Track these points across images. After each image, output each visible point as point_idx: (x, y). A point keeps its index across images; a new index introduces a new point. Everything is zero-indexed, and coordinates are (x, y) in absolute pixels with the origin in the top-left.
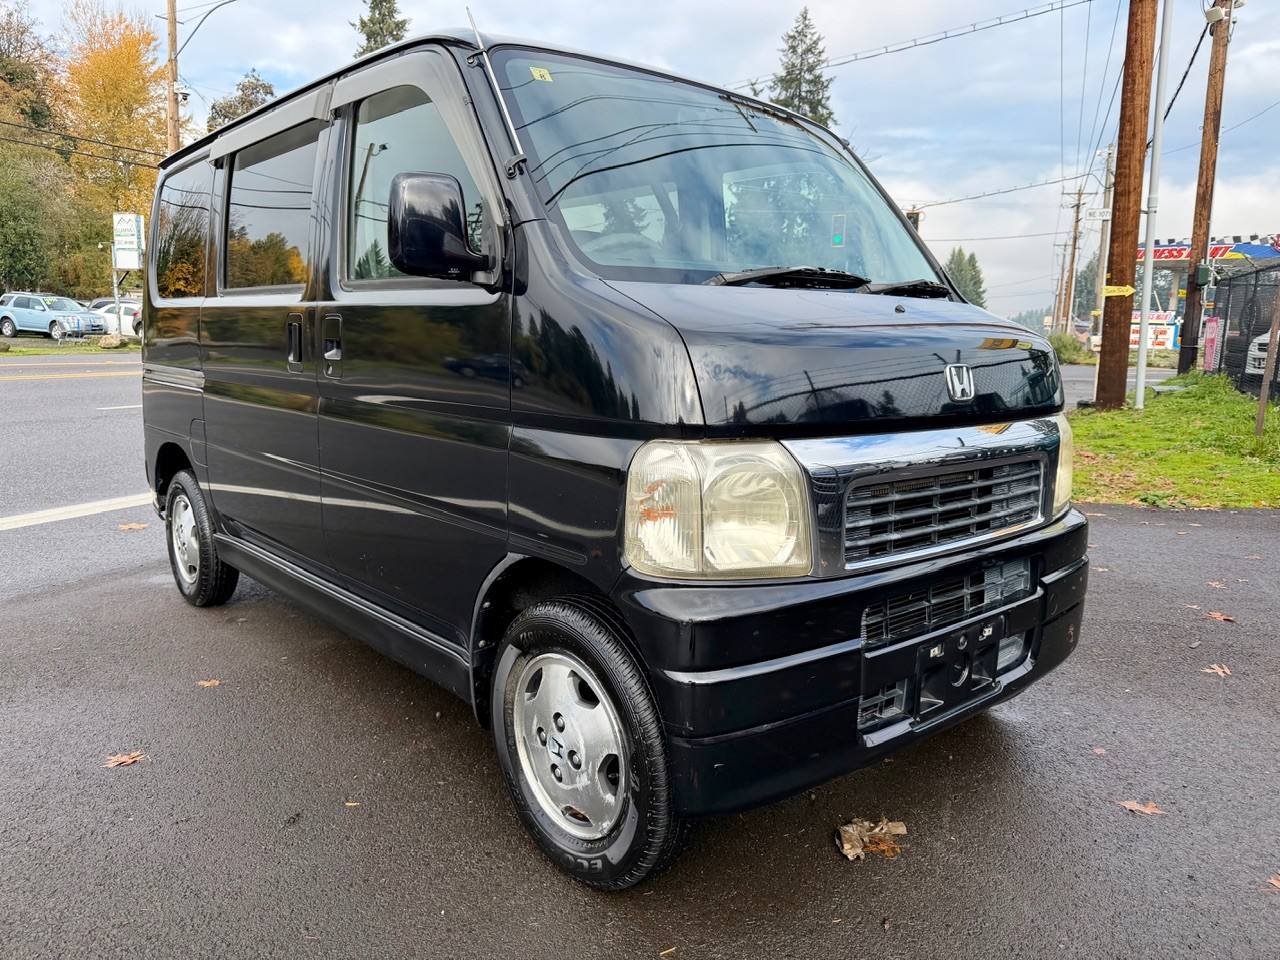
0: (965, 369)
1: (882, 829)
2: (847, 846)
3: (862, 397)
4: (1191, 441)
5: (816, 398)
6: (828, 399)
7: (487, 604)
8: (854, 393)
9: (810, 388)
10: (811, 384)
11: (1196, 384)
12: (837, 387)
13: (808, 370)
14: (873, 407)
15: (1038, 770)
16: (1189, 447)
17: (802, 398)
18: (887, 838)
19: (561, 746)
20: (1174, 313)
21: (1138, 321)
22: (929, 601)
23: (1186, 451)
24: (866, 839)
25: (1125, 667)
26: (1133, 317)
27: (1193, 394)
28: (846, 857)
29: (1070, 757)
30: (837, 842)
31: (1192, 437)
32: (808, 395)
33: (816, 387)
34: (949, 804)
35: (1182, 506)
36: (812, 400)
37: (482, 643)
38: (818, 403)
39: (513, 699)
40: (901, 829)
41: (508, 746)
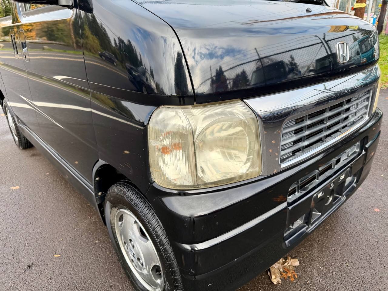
0: (345, 44)
1: (288, 263)
2: (273, 277)
3: (282, 60)
4: (383, 61)
5: (261, 62)
6: (267, 62)
7: (97, 179)
8: (279, 58)
9: (257, 58)
10: (258, 55)
11: (383, 39)
12: (271, 56)
13: (257, 48)
14: (287, 64)
15: (352, 222)
16: (383, 63)
17: (254, 63)
18: (291, 268)
19: (134, 254)
20: (373, 14)
21: (366, 17)
22: (318, 169)
23: (382, 65)
24: (281, 270)
25: (379, 163)
26: (364, 15)
27: (382, 43)
28: (272, 283)
29: (365, 215)
30: (269, 273)
31: (384, 59)
32: (257, 61)
33: (261, 56)
34: (316, 245)
35: (385, 87)
36: (259, 63)
37: (100, 194)
38: (262, 64)
39: (114, 222)
40: (296, 263)
41: (115, 241)
